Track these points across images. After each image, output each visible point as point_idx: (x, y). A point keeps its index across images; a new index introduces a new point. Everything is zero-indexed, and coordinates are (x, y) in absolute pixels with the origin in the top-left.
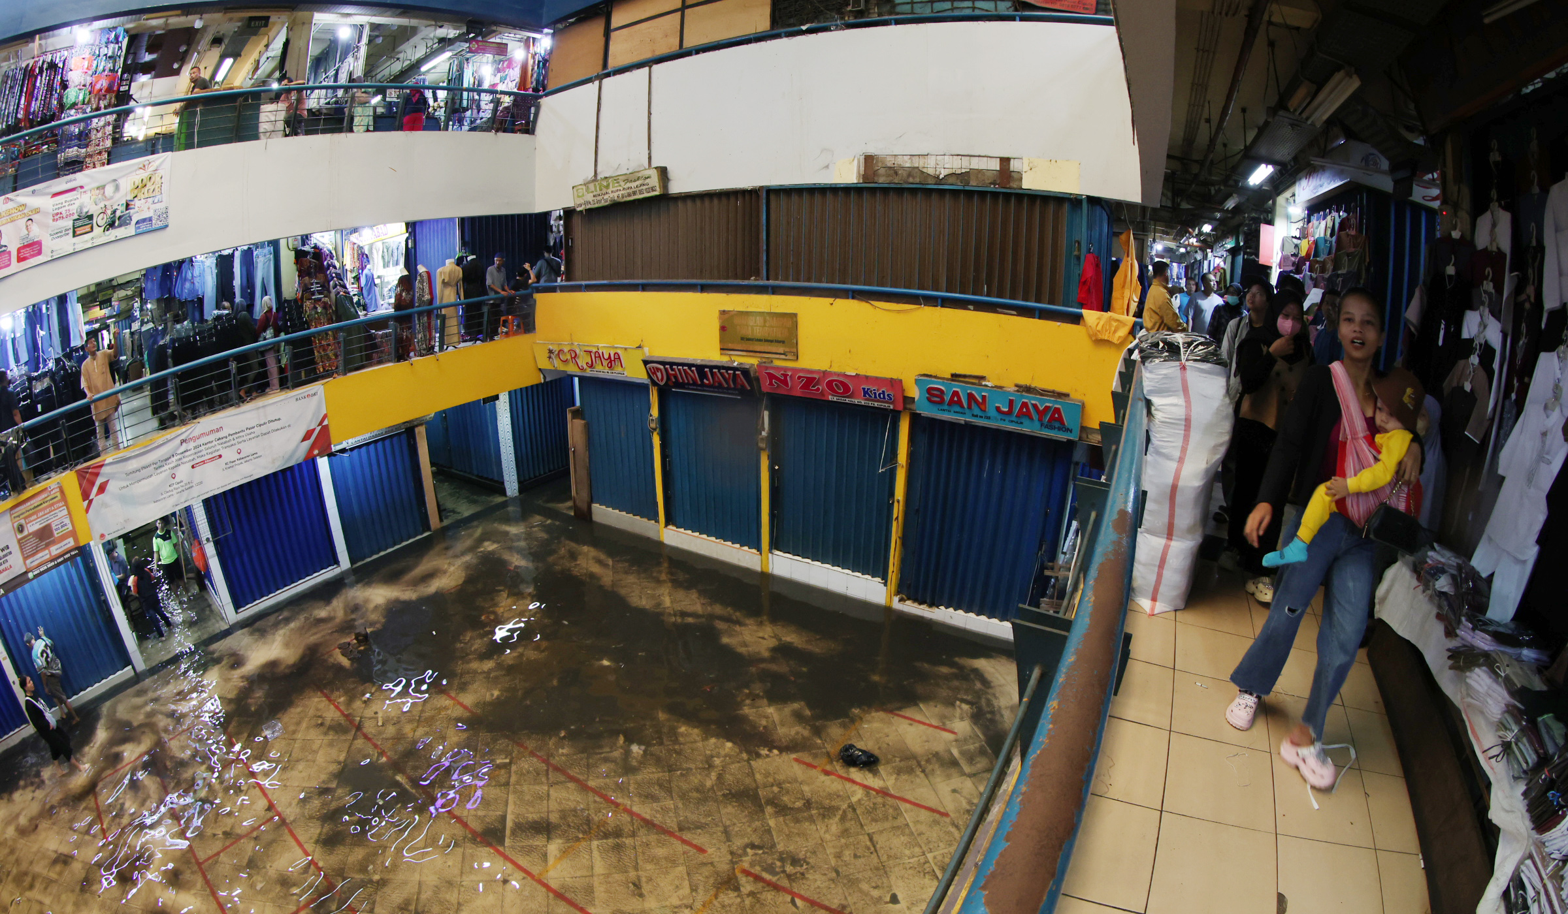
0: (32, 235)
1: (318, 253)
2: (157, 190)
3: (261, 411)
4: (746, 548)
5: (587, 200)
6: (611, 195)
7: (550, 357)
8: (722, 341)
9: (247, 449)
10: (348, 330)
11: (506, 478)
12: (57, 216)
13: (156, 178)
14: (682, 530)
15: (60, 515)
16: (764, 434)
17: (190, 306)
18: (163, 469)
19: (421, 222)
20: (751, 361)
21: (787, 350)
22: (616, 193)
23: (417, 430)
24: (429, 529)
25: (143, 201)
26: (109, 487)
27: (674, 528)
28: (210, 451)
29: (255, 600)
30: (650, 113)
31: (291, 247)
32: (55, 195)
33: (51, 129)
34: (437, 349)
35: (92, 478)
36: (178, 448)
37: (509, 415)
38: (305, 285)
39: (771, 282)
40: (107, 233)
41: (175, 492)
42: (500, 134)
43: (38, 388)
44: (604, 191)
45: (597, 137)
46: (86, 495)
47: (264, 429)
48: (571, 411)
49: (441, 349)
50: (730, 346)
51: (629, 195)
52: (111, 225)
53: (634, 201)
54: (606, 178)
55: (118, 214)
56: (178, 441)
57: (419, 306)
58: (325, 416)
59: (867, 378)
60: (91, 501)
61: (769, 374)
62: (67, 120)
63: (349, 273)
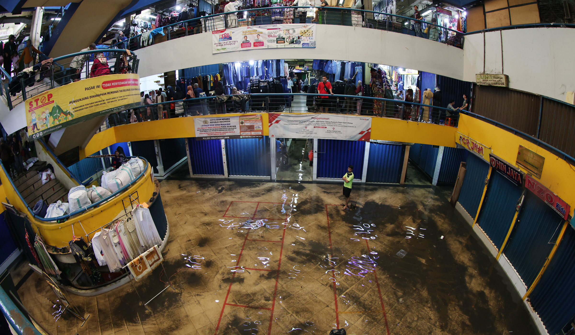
0: (259, 39)
1: (380, 71)
2: (311, 35)
3: (346, 118)
4: (495, 247)
5: (480, 81)
6: (489, 82)
7: (460, 139)
8: (517, 158)
9: (337, 129)
10: (388, 102)
11: (434, 177)
12: (270, 36)
13: (310, 31)
14: (480, 227)
15: (258, 124)
16: (520, 205)
17: (330, 75)
18: (303, 124)
19: (424, 72)
20: (525, 172)
21: (538, 173)
22: (490, 82)
23: (406, 147)
24: (399, 183)
25: (305, 37)
26: (280, 122)
27: (478, 225)
28: (322, 124)
29: (326, 177)
30: (502, 51)
31: (369, 66)
32: (268, 29)
33: (268, 9)
34: (419, 120)
35: (274, 117)
36: (310, 119)
37: (442, 155)
38: (374, 81)
39: (539, 140)
40: (291, 45)
41: (305, 132)
42: (449, 46)
43: (262, 85)
44: (487, 79)
45: (484, 56)
46: (270, 122)
47: (345, 125)
48: (462, 163)
49: (420, 121)
50: (520, 162)
51: (495, 84)
52: (292, 42)
53: (497, 87)
54: (487, 74)
55: (295, 40)
56: (311, 117)
57: (415, 102)
58: (370, 129)
59: (560, 199)
60: (272, 124)
61: (529, 180)
62: (273, 7)
63: (394, 82)
